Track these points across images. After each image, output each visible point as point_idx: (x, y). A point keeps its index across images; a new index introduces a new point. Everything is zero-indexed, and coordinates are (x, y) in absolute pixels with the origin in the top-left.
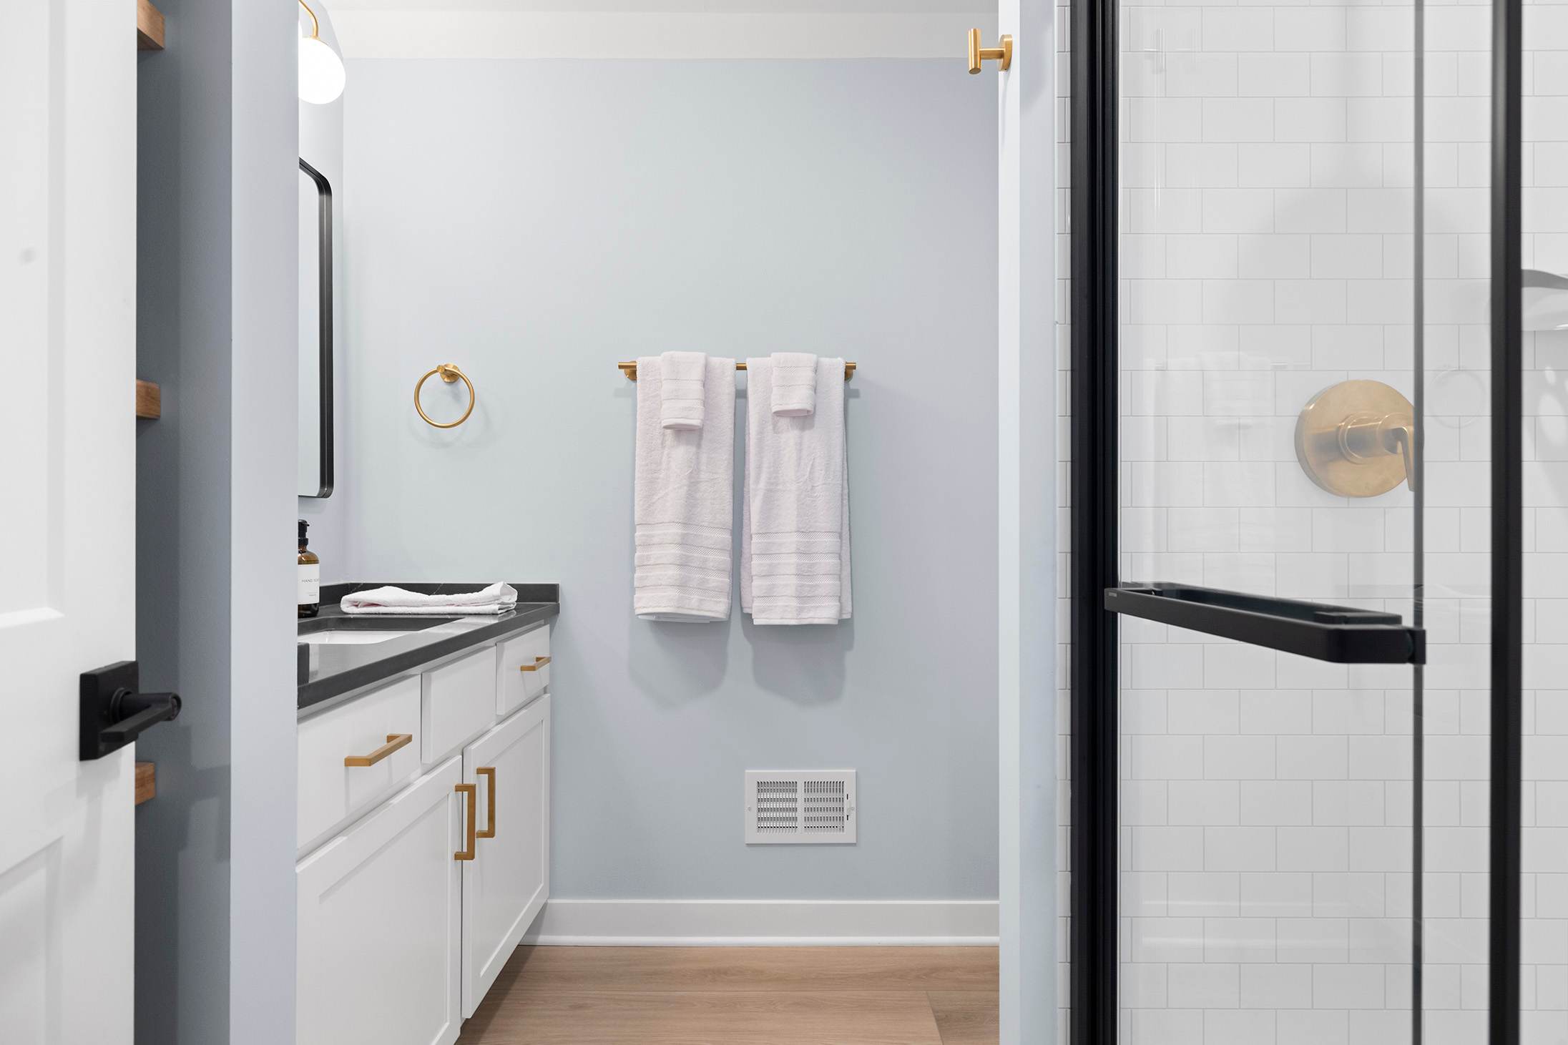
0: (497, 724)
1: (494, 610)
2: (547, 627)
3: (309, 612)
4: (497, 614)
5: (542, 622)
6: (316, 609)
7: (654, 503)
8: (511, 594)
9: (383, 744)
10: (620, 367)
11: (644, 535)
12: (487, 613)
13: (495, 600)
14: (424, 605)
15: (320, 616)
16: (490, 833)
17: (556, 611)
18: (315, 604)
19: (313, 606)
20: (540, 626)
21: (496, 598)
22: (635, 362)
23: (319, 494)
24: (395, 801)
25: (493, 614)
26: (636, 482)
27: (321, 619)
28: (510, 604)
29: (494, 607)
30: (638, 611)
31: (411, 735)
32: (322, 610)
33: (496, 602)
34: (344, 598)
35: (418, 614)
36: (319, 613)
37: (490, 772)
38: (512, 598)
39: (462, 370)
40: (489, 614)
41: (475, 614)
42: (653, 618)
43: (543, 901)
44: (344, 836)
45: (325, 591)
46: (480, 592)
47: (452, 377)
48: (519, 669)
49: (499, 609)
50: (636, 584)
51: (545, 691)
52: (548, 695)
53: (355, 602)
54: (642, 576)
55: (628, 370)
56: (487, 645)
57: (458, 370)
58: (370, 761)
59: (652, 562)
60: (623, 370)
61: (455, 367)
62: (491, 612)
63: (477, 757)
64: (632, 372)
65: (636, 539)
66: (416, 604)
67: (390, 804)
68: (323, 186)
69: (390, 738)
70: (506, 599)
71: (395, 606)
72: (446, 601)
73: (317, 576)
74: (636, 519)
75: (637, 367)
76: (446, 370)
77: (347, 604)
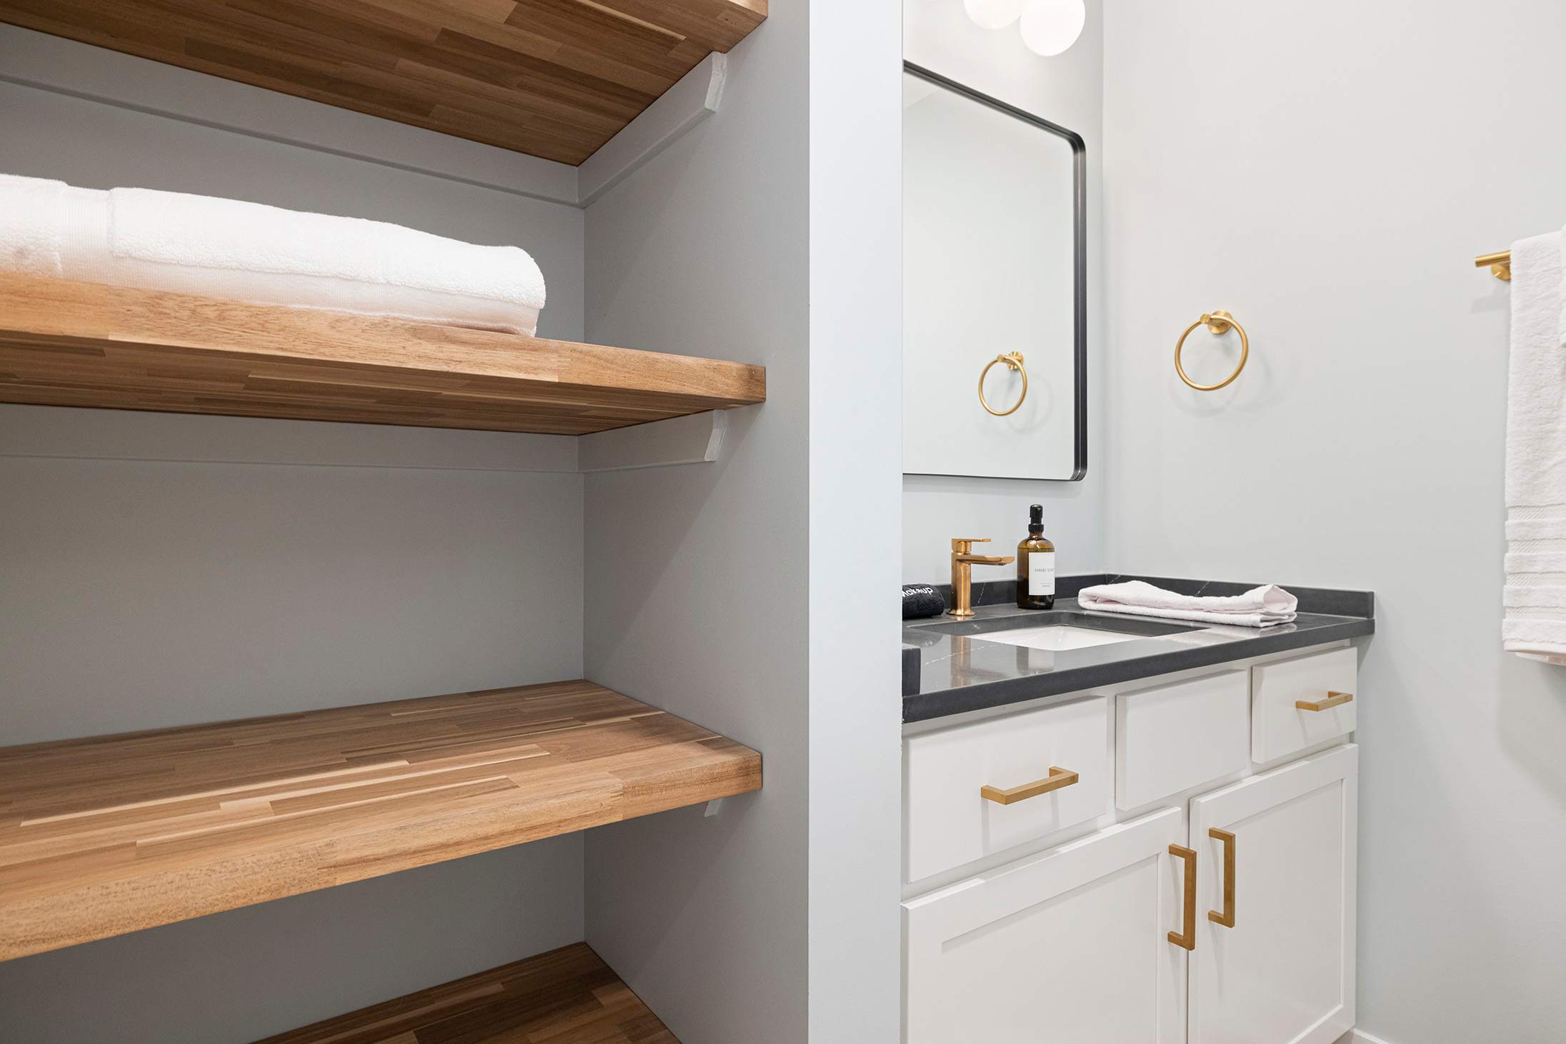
0: (1254, 775)
1: (1255, 622)
2: (1355, 650)
3: (1042, 604)
4: (1259, 628)
5: (1347, 642)
6: (1051, 601)
7: (1544, 472)
8: (1288, 601)
9: (1043, 776)
10: (1479, 264)
11: (1522, 524)
12: (1245, 625)
13: (1256, 609)
14: (1166, 607)
15: (1055, 609)
16: (1227, 919)
17: (1369, 629)
18: (1050, 596)
19: (1048, 598)
20: (1342, 648)
21: (1258, 606)
22: (1509, 251)
23: (1073, 477)
24: (1064, 850)
25: (1253, 627)
26: (1507, 440)
27: (1053, 613)
28: (1283, 615)
29: (1255, 618)
30: (1509, 646)
31: (1078, 775)
32: (1057, 602)
33: (1259, 611)
34: (1082, 591)
35: (1159, 617)
36: (1055, 605)
37: (1229, 840)
38: (1288, 607)
39: (1236, 319)
40: (1248, 627)
41: (1229, 625)
42: (1546, 659)
43: (1346, 1028)
44: (980, 878)
45: (1059, 582)
46: (1241, 596)
47: (1223, 326)
48: (1295, 705)
49: (1262, 621)
50: (1506, 602)
51: (1351, 738)
52: (1355, 745)
53: (1095, 597)
54: (1517, 591)
55: (1497, 266)
56: (1235, 668)
57: (1231, 317)
58: (1009, 799)
59: (1538, 568)
60: (1488, 268)
61: (1227, 314)
62: (1250, 624)
63: (1212, 812)
64: (1502, 264)
65: (1507, 531)
66: (1157, 606)
67: (1058, 852)
68: (1077, 143)
69: (1053, 772)
70: (1275, 609)
71: (1135, 605)
72: (1191, 604)
73: (1052, 566)
74: (1507, 499)
75: (1511, 257)
76: (1211, 319)
77: (1087, 599)
